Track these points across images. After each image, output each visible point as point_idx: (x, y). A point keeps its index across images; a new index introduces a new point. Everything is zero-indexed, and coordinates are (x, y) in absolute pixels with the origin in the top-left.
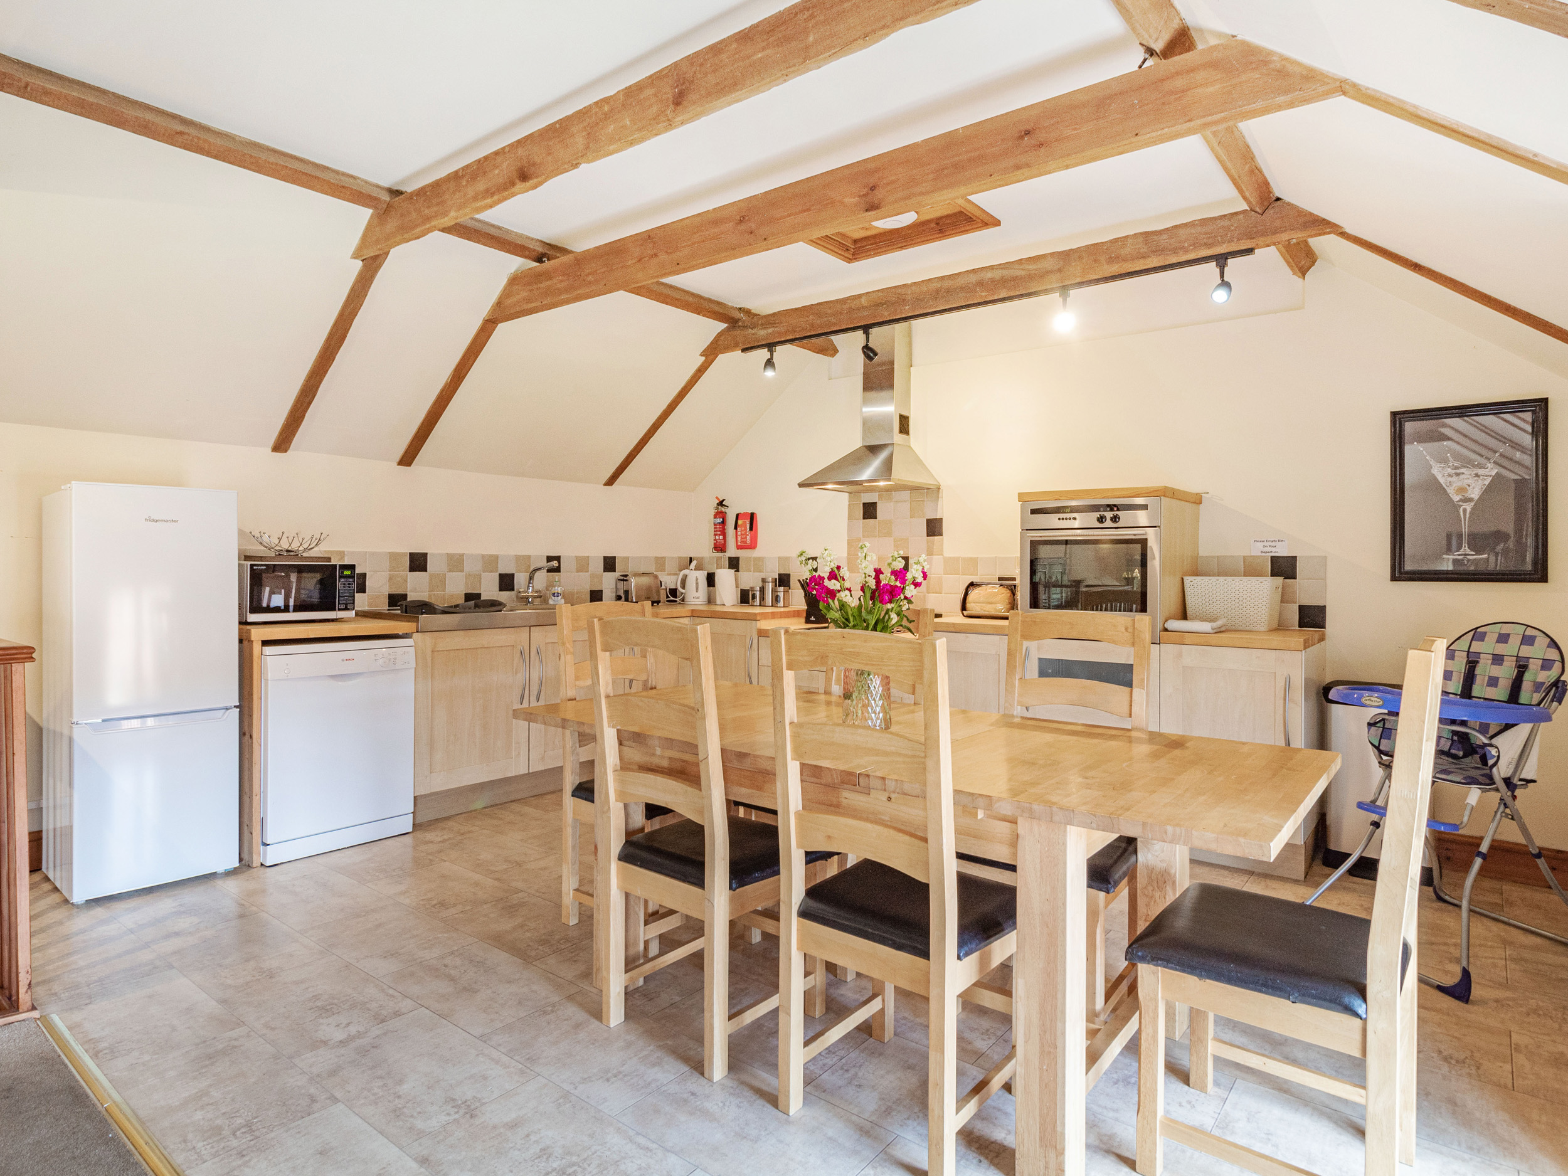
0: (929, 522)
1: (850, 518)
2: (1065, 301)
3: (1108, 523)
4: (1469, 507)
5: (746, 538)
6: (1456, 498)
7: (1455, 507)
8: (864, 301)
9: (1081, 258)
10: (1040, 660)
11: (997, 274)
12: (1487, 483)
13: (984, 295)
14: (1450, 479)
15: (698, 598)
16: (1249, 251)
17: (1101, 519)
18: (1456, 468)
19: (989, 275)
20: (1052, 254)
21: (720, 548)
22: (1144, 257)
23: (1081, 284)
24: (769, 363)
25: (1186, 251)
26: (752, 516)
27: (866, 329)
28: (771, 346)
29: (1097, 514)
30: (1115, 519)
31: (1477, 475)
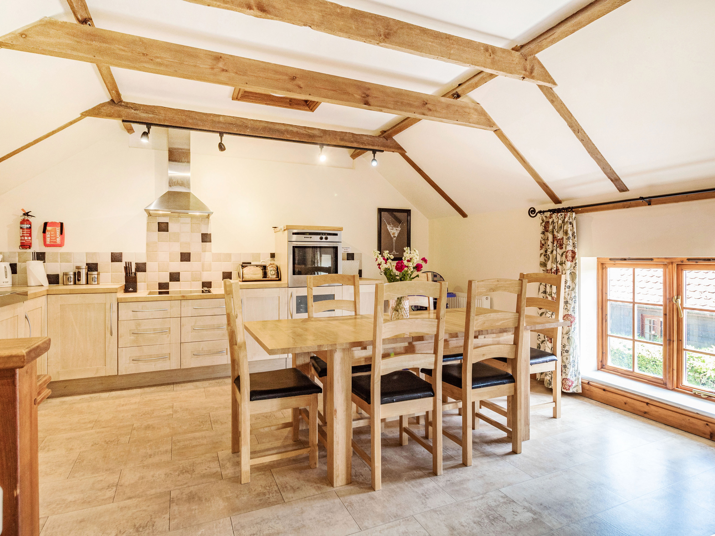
0: (203, 235)
1: (148, 230)
2: (321, 149)
3: (324, 240)
4: (395, 239)
5: (56, 239)
6: (392, 236)
7: (392, 238)
8: (221, 119)
9: (330, 135)
10: (297, 297)
11: (295, 130)
12: (399, 232)
13: (288, 137)
14: (391, 230)
15: (7, 282)
16: (383, 151)
17: (321, 238)
18: (393, 227)
19: (291, 128)
20: (319, 129)
21: (25, 245)
22: (352, 142)
23: (328, 145)
24: (145, 134)
25: (366, 145)
26: (62, 224)
27: (221, 134)
28: (149, 125)
29: (319, 236)
30: (326, 238)
31: (397, 230)
